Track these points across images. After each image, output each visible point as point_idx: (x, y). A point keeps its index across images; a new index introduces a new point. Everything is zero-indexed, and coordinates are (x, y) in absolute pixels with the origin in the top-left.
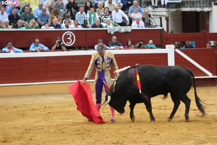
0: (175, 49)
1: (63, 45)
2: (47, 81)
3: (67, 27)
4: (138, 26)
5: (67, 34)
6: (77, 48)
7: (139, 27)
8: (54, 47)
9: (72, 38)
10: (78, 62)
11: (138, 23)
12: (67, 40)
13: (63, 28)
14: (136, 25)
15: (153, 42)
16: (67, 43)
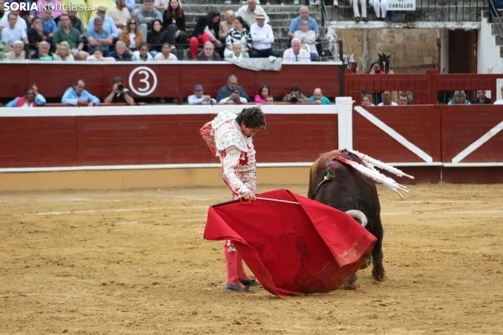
0: (354, 105)
1: (130, 93)
2: (77, 165)
3: (144, 57)
4: (297, 57)
5: (140, 73)
6: (163, 101)
7: (297, 61)
8: (110, 97)
9: (151, 80)
10: (144, 127)
11: (297, 53)
12: (138, 84)
13: (136, 59)
14: (293, 55)
15: (322, 92)
16: (140, 89)
